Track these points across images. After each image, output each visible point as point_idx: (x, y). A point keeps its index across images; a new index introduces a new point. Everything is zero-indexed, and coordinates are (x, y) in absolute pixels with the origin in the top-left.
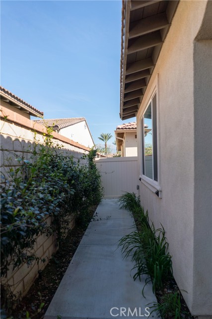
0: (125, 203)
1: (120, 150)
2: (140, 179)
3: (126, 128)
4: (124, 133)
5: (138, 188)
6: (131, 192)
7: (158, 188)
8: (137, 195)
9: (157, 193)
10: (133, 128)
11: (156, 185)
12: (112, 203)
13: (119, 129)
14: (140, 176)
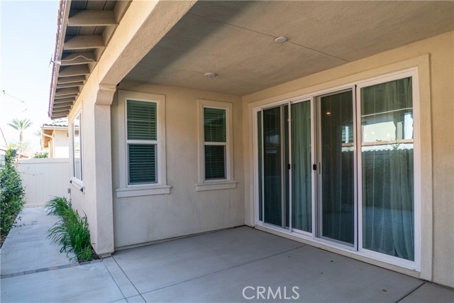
0: (54, 208)
1: (47, 146)
2: (71, 182)
3: (55, 125)
4: (52, 131)
5: (69, 191)
6: (61, 196)
7: (82, 186)
8: (68, 200)
9: (82, 190)
10: (64, 126)
11: (82, 184)
12: (37, 211)
13: (46, 125)
14: (71, 179)
